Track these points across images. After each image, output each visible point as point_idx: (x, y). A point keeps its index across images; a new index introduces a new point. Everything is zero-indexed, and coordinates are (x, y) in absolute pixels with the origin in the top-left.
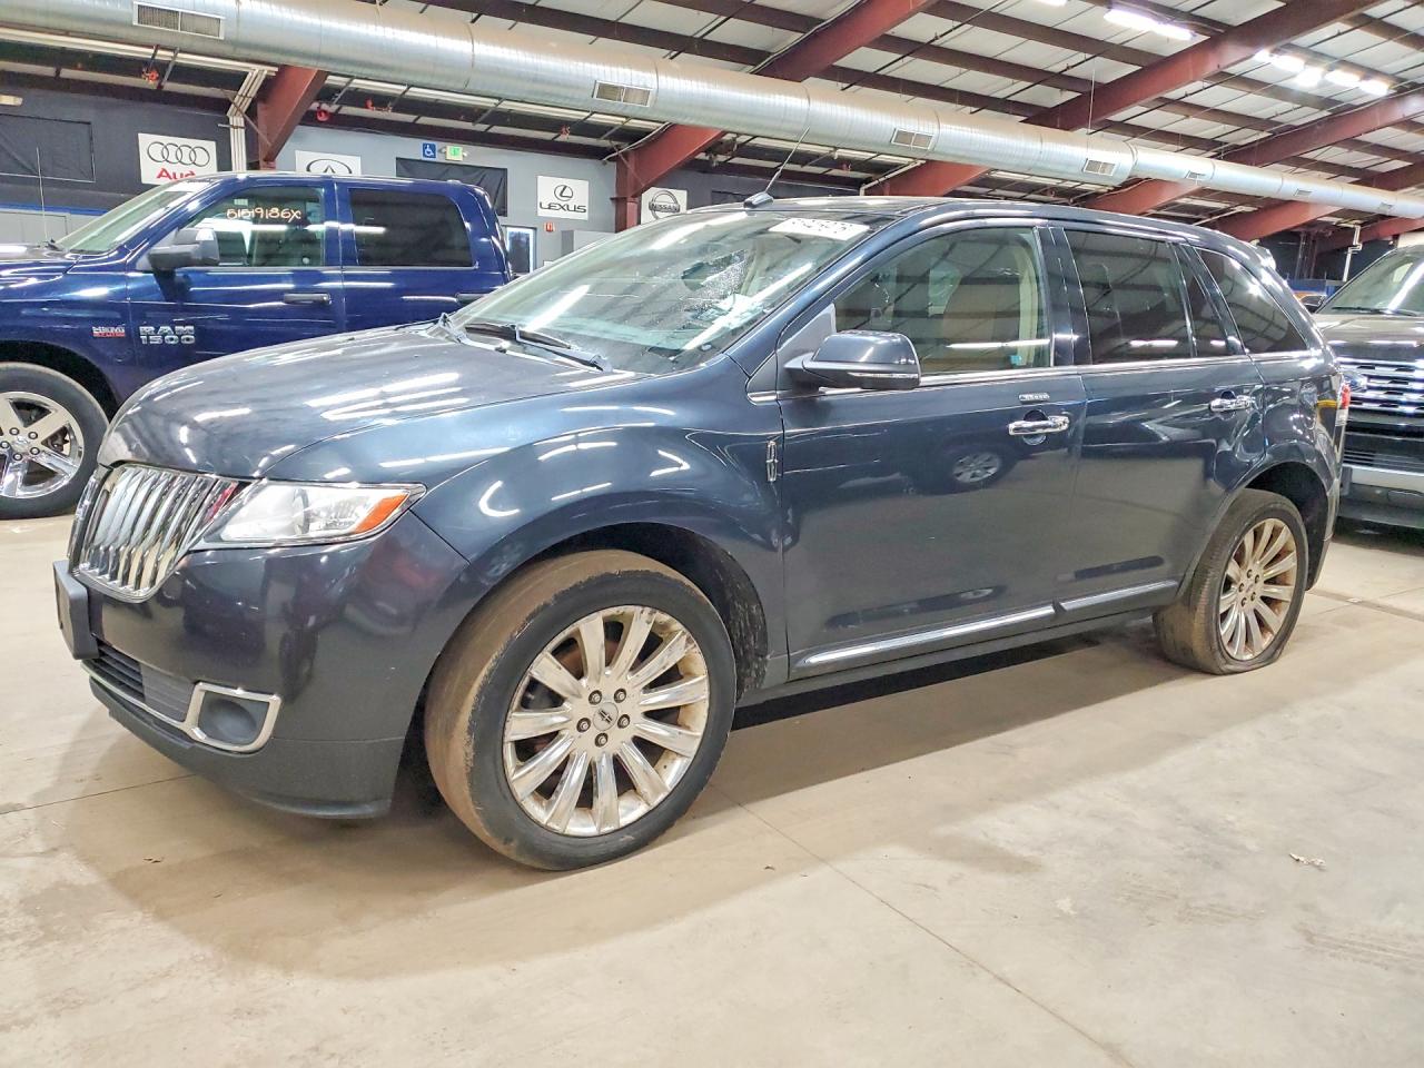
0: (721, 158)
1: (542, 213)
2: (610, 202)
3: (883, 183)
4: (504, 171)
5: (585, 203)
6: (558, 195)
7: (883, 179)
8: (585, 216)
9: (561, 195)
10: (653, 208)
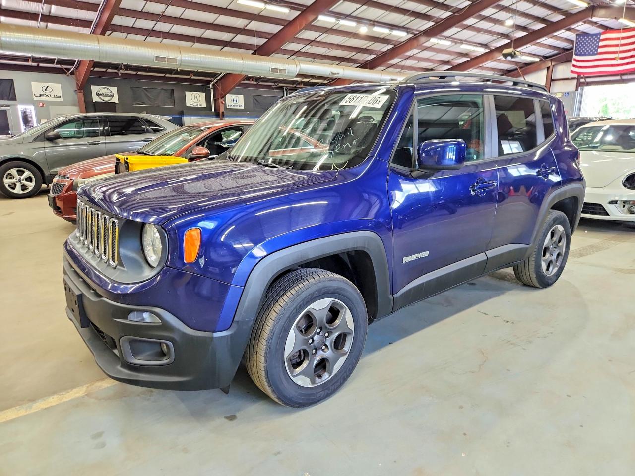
0: (122, 72)
1: (35, 98)
2: (74, 93)
3: (216, 82)
4: (13, 80)
5: (60, 93)
6: (44, 90)
7: (215, 81)
8: (61, 99)
9: (46, 90)
10: (98, 95)
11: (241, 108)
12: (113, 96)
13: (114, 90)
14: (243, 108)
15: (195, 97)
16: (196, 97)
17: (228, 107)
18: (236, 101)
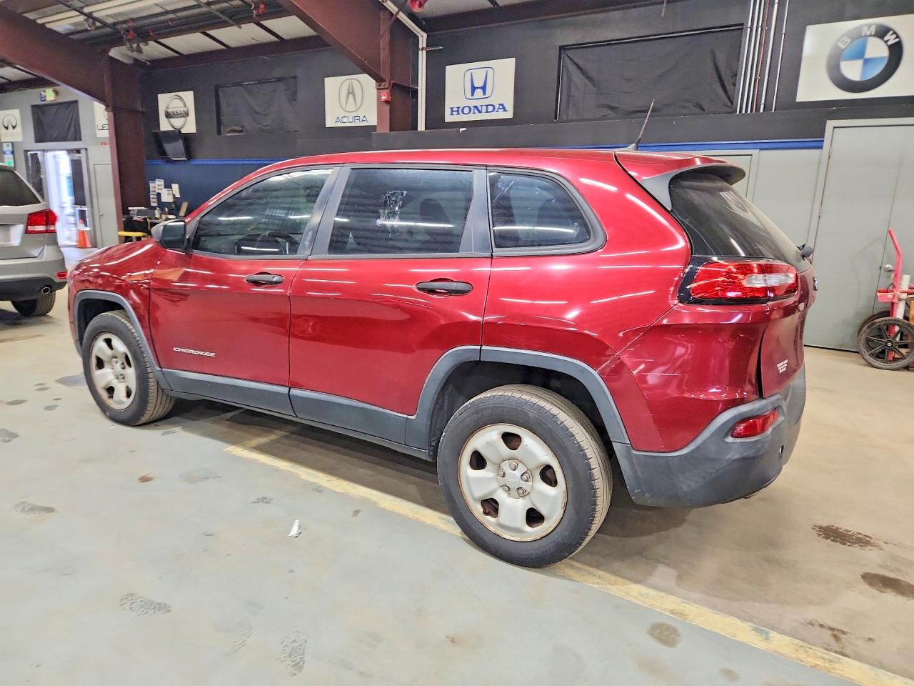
11: (501, 115)
12: (187, 114)
13: (188, 96)
14: (509, 114)
15: (349, 93)
16: (351, 92)
17: (449, 118)
18: (484, 88)
